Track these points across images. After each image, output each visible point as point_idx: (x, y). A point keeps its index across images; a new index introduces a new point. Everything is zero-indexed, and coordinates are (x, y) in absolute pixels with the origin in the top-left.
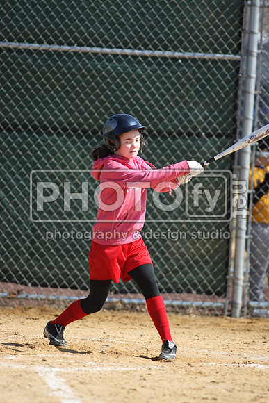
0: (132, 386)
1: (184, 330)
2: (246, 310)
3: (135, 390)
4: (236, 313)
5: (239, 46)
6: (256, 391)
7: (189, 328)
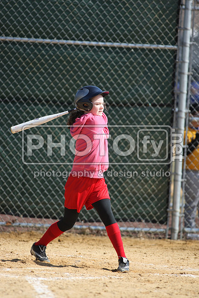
0: (98, 291)
1: (136, 249)
2: (182, 234)
3: (100, 293)
4: (174, 237)
5: (176, 39)
6: (189, 294)
7: (140, 248)
